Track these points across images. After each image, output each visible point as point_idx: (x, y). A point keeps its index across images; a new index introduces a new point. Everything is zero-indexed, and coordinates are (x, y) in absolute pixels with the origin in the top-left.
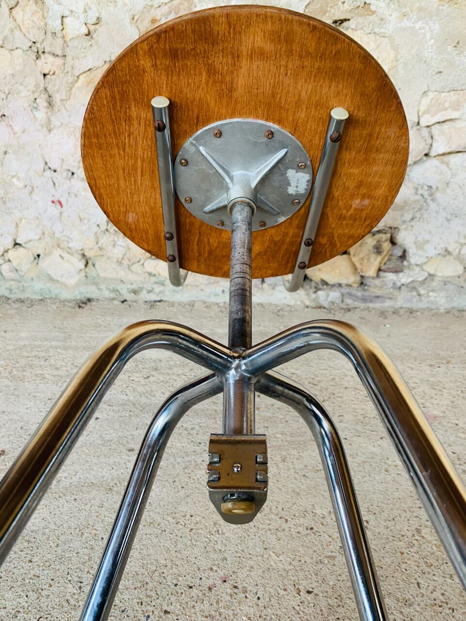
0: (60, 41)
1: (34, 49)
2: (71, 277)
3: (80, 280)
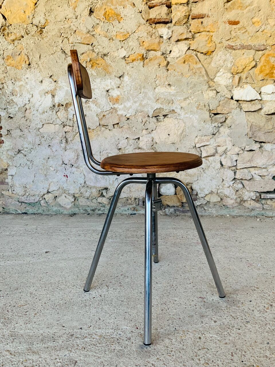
0: (72, 122)
1: (63, 124)
2: (68, 205)
3: (72, 206)
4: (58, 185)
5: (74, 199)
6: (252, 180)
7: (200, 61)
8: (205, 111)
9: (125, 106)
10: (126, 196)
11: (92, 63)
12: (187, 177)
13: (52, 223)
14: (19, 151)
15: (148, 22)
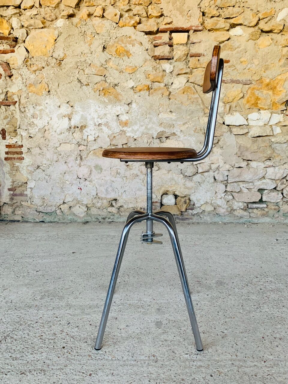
0: (86, 142)
2: (82, 214)
3: (85, 215)
4: (73, 196)
5: (87, 208)
6: (241, 192)
7: (197, 92)
8: (201, 134)
9: (133, 129)
10: (133, 206)
11: (104, 92)
12: (185, 190)
13: (70, 230)
14: (38, 167)
15: (153, 58)
